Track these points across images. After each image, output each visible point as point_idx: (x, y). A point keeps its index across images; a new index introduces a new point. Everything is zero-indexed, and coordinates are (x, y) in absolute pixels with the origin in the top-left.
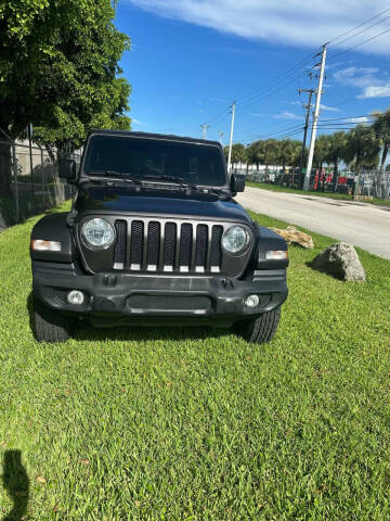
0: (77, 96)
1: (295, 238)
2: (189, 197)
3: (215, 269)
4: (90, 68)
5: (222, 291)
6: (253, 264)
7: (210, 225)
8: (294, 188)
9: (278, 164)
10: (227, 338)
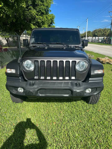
0: (37, 20)
1: (108, 61)
2: (65, 50)
3: (73, 78)
4: (41, 11)
5: (75, 87)
6: (89, 76)
7: (71, 61)
8: (107, 44)
9: (102, 37)
10: (80, 102)
